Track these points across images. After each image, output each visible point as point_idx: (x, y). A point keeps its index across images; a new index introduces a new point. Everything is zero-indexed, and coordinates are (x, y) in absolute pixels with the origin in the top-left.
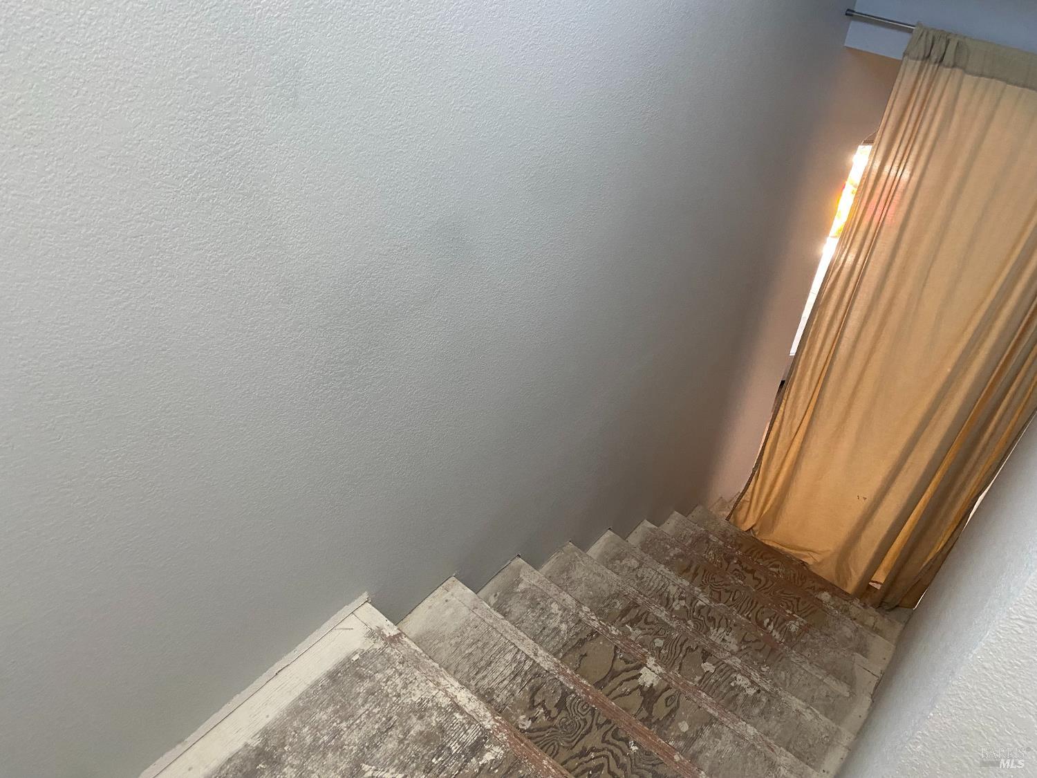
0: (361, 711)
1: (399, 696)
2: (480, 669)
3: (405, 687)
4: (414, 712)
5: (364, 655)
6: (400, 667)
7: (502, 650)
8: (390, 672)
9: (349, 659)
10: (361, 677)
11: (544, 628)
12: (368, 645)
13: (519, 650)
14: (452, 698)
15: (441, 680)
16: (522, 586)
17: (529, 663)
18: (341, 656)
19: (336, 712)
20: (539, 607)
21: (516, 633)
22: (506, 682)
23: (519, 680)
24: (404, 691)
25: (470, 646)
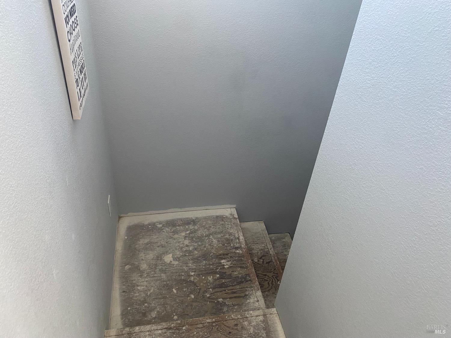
0: (218, 226)
1: (228, 229)
2: (254, 243)
3: (230, 228)
4: (229, 233)
5: (227, 217)
6: (232, 224)
7: (263, 243)
8: (229, 223)
9: (223, 216)
10: (223, 221)
11: (282, 253)
12: (229, 216)
13: (267, 246)
14: (239, 237)
15: (239, 232)
16: (284, 240)
17: (267, 250)
18: (222, 214)
19: (213, 223)
20: (285, 247)
21: (269, 242)
22: (258, 250)
23: (262, 251)
24: (229, 229)
25: (255, 237)
